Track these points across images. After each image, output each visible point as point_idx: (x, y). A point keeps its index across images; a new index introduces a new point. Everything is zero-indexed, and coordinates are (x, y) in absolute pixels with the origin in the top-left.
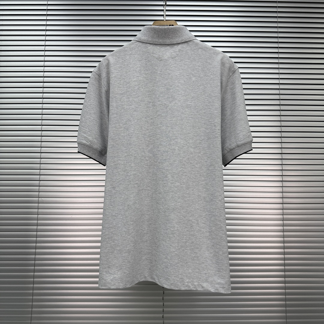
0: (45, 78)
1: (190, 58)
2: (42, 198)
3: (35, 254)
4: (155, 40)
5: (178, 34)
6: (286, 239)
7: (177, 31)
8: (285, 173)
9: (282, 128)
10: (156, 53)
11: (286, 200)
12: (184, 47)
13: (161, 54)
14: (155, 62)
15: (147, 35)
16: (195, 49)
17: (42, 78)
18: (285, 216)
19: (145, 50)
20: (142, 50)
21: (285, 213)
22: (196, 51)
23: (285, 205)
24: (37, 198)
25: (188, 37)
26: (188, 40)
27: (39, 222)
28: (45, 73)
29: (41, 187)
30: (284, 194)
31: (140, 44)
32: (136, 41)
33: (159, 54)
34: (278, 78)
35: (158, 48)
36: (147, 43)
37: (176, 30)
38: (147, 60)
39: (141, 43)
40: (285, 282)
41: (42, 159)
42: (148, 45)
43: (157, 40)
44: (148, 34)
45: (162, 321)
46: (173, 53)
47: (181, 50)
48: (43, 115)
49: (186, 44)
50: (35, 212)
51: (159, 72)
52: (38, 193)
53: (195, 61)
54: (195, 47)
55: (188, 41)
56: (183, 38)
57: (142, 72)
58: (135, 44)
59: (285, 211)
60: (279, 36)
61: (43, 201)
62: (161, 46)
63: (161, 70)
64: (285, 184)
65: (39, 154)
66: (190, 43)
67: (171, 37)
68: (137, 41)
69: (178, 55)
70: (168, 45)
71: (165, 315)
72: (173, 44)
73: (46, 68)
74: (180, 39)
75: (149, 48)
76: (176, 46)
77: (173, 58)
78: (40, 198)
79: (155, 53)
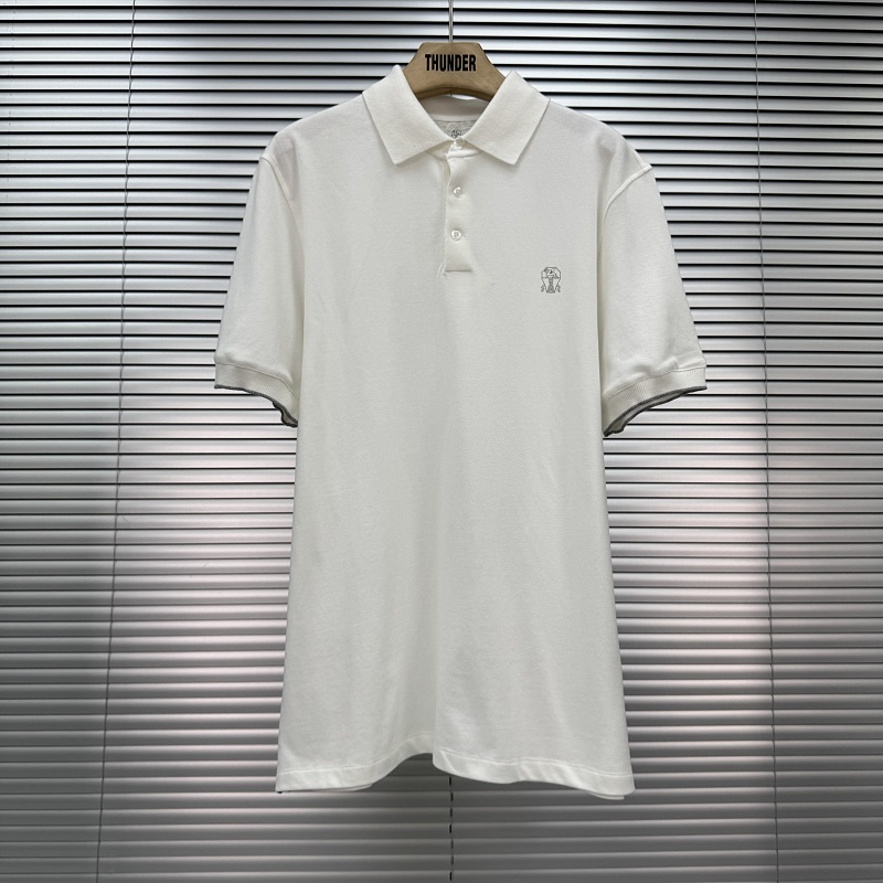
0: (131, 194)
2: (127, 517)
3: (109, 665)
6: (776, 622)
8: (775, 447)
9: (768, 327)
11: (776, 520)
17: (122, 194)
18: (774, 563)
21: (775, 553)
23: (775, 534)
24: (113, 517)
27: (119, 579)
28: (131, 180)
29: (122, 487)
30: (772, 503)
34: (757, 195)
40: (773, 736)
41: (124, 412)
45: (448, 841)
48: (127, 294)
50: (108, 554)
52: (113, 502)
59: (774, 548)
60: (760, 80)
61: (130, 524)
64: (775, 477)
65: (117, 398)
71: (456, 826)
73: (132, 166)
78: (120, 517)
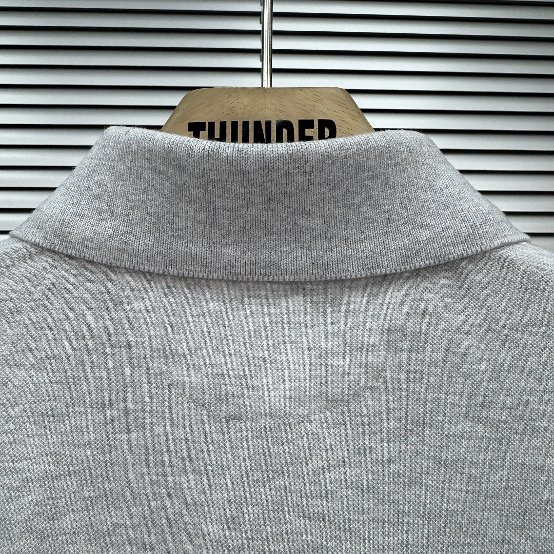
1: (485, 406)
4: (180, 247)
5: (376, 205)
7: (372, 178)
10: (195, 351)
12: (429, 305)
13: (234, 365)
14: (180, 433)
15: (120, 206)
16: (518, 328)
19: (102, 323)
20: (71, 325)
22: (529, 339)
25: (464, 228)
26: (460, 251)
31: (65, 273)
32: (33, 250)
33: (220, 359)
35: (213, 306)
36: (114, 268)
37: (359, 168)
38: (111, 412)
39: (72, 265)
42: (130, 281)
43: (198, 249)
44: (126, 195)
46: (335, 361)
47: (402, 330)
49: (444, 280)
51: (213, 530)
53: (534, 430)
54: (523, 305)
55: (463, 259)
56: (424, 234)
57: (66, 523)
58: (19, 271)
62: (237, 292)
63: (231, 512)
66: (478, 276)
67: (317, 223)
68: (36, 245)
69: (378, 373)
70: (296, 287)
72: (339, 281)
74: (397, 244)
75: (137, 305)
76: (358, 300)
77: (334, 402)
79: (182, 349)
